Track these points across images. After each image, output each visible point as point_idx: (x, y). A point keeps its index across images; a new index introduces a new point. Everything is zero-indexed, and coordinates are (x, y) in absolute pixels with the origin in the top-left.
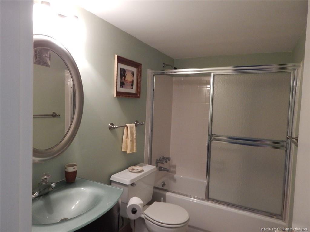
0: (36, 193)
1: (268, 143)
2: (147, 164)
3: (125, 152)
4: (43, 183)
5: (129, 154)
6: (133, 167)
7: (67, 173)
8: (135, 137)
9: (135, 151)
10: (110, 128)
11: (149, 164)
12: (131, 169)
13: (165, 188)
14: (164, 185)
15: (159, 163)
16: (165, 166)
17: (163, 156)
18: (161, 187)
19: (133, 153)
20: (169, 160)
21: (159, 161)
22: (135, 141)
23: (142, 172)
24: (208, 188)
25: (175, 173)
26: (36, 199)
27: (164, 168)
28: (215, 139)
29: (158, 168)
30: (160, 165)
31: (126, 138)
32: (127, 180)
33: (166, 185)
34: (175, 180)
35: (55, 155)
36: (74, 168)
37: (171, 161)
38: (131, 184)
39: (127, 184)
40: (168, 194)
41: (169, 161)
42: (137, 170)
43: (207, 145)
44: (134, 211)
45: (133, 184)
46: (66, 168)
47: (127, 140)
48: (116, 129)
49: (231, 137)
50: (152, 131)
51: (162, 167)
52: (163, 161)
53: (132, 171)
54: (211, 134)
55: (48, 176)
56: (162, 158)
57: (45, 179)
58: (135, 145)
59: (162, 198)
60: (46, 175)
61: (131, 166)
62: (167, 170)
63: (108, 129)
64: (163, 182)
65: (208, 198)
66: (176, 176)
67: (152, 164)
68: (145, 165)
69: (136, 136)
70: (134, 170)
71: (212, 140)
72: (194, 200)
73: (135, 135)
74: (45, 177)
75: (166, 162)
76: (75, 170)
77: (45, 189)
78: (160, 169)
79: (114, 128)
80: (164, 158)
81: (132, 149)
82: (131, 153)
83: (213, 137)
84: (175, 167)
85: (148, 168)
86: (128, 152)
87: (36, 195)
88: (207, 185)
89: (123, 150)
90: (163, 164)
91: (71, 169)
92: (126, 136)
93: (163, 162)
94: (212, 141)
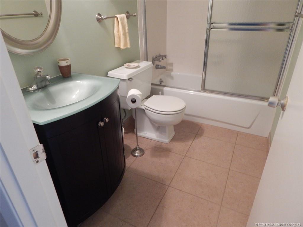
0: (34, 86)
1: (272, 26)
2: (143, 60)
3: (119, 48)
4: (38, 77)
5: (123, 50)
6: (130, 64)
7: (61, 68)
8: (127, 31)
9: (129, 46)
10: (99, 20)
11: (145, 61)
12: (127, 66)
13: (163, 84)
14: (161, 82)
15: (155, 61)
16: (162, 63)
17: (160, 54)
18: (159, 83)
19: (127, 49)
20: (165, 57)
21: (156, 59)
22: (127, 34)
23: (138, 68)
24: (204, 81)
25: (172, 70)
26: (36, 91)
27: (160, 66)
28: (214, 28)
29: (155, 65)
30: (157, 63)
31: (118, 32)
32: (124, 75)
33: (163, 82)
34: (172, 78)
35: (43, 47)
36: (67, 62)
37: (167, 58)
38: (129, 79)
39: (125, 78)
40: (165, 89)
41: (165, 59)
42: (133, 66)
43: (205, 38)
44: (134, 101)
45: (130, 79)
46: (58, 63)
47: (119, 35)
48: (104, 20)
49: (232, 23)
50: (145, 25)
51: (159, 65)
52: (160, 58)
53: (129, 67)
54: (211, 22)
55: (41, 68)
56: (158, 56)
57: (38, 71)
58: (128, 39)
59: (160, 92)
60: (38, 68)
61: (127, 63)
62: (164, 68)
63: (97, 21)
64: (160, 80)
65: (204, 89)
66: (173, 73)
67: (148, 60)
68: (141, 62)
69: (129, 29)
70: (130, 66)
71: (212, 28)
72: (191, 92)
73: (127, 28)
74: (38, 70)
75: (163, 59)
76: (68, 64)
77: (42, 81)
78: (157, 67)
79: (102, 19)
80: (160, 56)
81: (125, 44)
82: (125, 48)
83: (212, 25)
84: (172, 64)
85: (145, 65)
86: (122, 47)
87: (35, 88)
88: (203, 79)
89: (116, 46)
90: (160, 61)
91: (63, 64)
92: (117, 29)
93: (159, 60)
94: (211, 30)
